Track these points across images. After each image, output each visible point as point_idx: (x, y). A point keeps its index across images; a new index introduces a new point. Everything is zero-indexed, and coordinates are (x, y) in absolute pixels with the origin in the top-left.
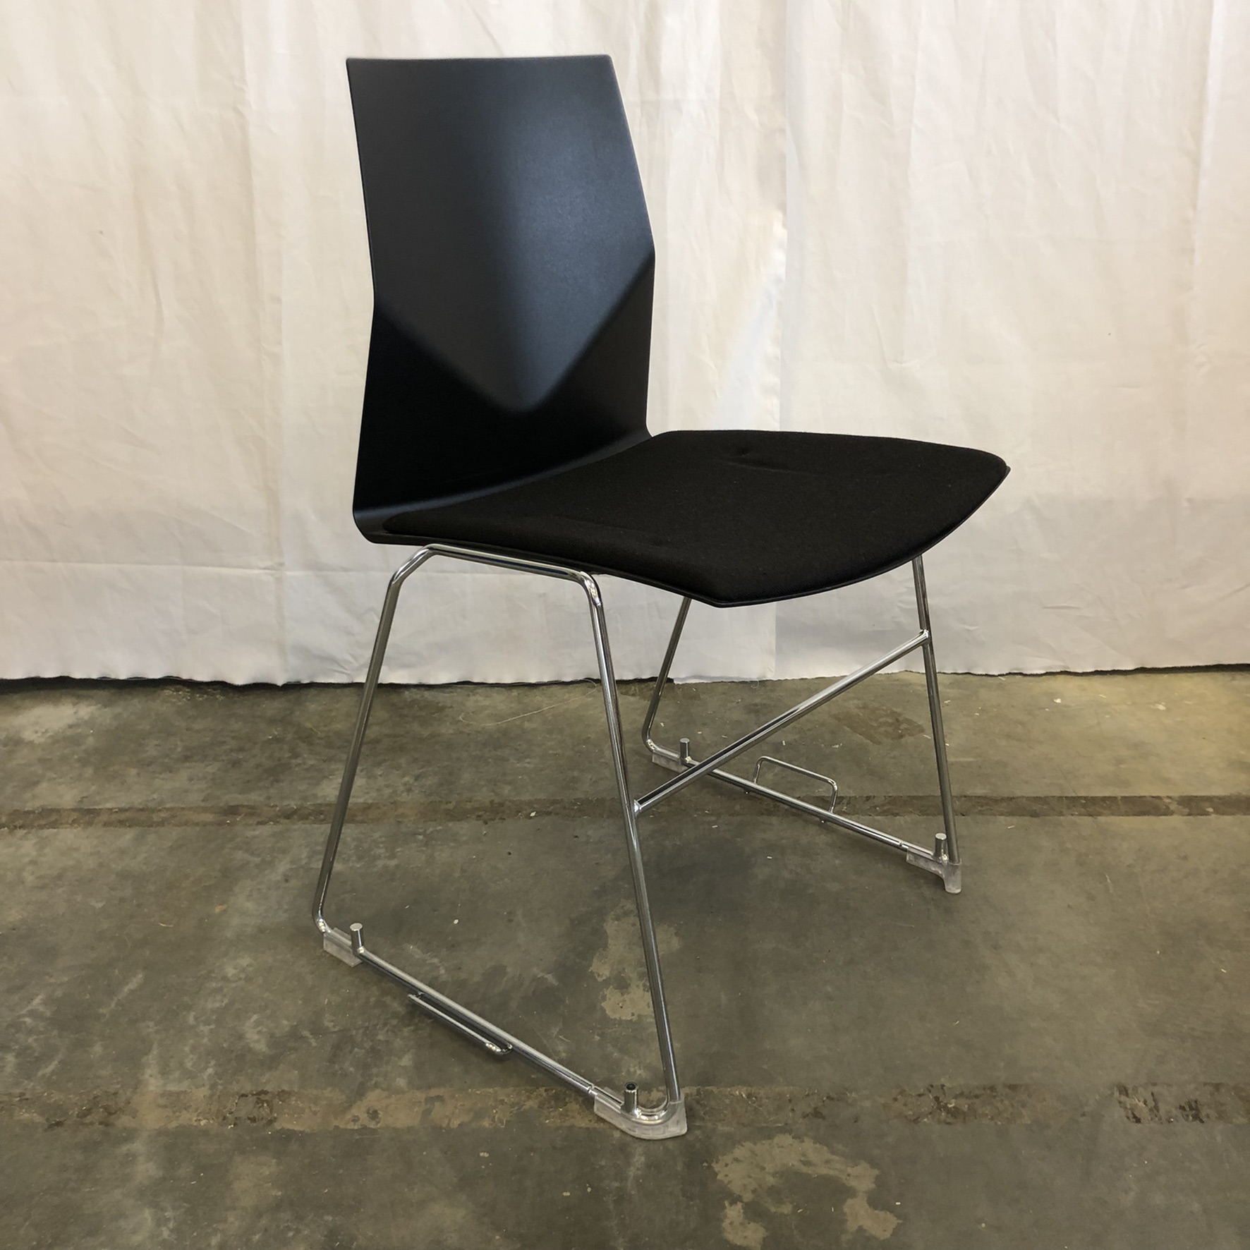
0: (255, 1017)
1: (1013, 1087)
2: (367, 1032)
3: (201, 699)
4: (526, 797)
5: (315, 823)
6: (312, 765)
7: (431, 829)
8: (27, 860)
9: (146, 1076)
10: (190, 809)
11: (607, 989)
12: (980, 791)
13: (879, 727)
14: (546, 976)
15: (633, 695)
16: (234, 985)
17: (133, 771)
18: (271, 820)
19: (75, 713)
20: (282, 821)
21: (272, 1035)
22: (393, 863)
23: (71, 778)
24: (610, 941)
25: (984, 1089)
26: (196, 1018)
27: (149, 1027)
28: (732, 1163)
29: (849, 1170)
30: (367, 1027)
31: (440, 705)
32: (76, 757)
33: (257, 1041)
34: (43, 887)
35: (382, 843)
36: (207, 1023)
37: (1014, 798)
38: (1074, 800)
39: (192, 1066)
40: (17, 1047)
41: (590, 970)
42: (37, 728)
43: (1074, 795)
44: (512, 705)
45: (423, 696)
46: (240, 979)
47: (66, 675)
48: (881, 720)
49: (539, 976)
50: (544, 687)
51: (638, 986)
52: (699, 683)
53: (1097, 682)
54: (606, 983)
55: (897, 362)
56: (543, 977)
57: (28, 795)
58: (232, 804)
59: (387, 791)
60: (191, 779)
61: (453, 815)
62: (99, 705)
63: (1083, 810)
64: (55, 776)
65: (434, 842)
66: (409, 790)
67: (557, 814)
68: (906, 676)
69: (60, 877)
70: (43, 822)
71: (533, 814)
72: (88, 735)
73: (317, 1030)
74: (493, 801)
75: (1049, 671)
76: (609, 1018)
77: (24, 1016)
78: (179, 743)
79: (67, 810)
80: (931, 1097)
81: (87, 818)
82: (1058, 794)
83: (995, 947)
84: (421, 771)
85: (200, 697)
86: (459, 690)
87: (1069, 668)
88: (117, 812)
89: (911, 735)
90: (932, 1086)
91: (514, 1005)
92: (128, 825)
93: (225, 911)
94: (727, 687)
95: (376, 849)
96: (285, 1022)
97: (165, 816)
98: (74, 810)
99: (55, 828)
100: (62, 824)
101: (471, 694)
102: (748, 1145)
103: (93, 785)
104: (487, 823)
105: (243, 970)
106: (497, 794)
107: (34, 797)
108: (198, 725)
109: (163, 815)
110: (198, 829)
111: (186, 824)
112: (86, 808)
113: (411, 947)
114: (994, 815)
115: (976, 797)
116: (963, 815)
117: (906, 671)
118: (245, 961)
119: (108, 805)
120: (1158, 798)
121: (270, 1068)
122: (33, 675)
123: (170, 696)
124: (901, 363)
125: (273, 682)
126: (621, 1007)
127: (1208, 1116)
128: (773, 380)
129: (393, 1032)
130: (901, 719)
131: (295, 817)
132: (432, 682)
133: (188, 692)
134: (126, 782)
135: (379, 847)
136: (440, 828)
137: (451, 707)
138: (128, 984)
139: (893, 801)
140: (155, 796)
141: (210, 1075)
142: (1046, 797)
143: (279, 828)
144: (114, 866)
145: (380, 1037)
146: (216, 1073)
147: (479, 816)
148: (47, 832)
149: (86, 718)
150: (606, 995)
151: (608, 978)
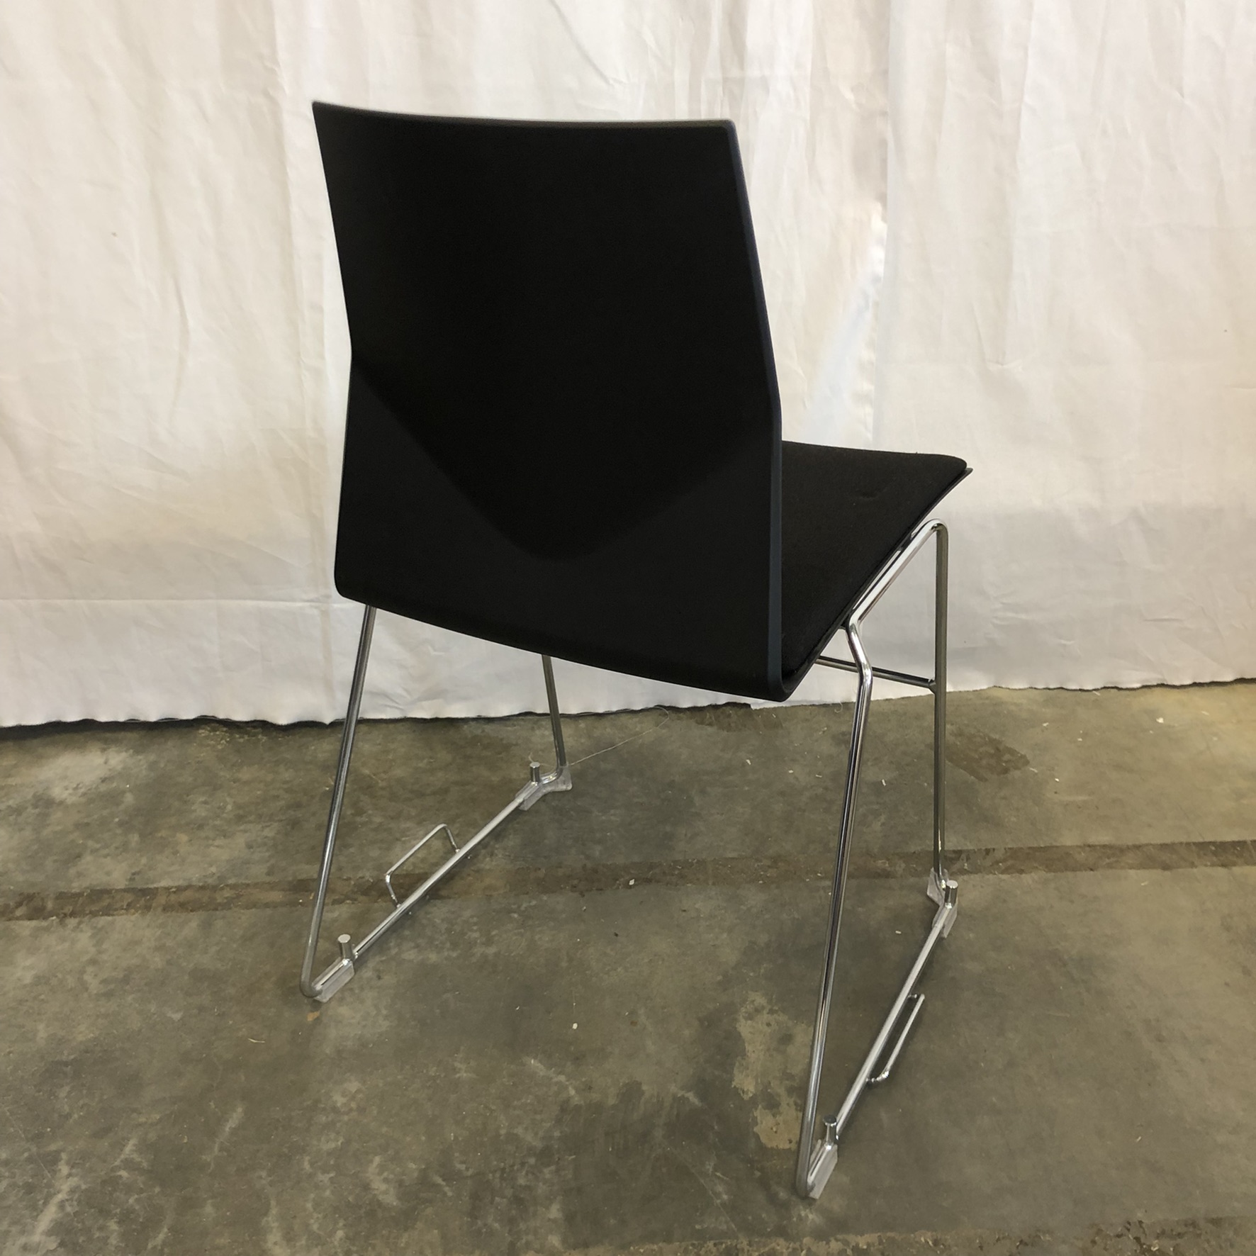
0: (377, 1160)
1: (1216, 1222)
2: (505, 1175)
3: (242, 740)
4: (620, 860)
6: (381, 824)
7: (525, 905)
8: (85, 958)
9: (270, 1245)
10: (256, 885)
11: (756, 1109)
12: (1102, 837)
13: (981, 759)
14: (687, 1095)
15: (710, 724)
16: (346, 1118)
17: (183, 838)
18: (347, 897)
19: (106, 763)
20: (361, 898)
21: (401, 1184)
22: (492, 950)
23: (117, 848)
24: (749, 1048)
25: (1186, 1225)
26: (312, 1164)
27: (261, 1177)
30: (503, 1170)
31: (504, 742)
32: (117, 820)
33: (386, 1192)
34: (109, 995)
35: (475, 924)
36: (325, 1172)
37: (1140, 846)
38: (1202, 846)
39: (318, 1229)
40: (118, 1211)
41: (733, 1086)
42: (66, 783)
43: (1201, 840)
44: (583, 741)
45: (483, 731)
46: (351, 1110)
47: (89, 718)
48: (981, 750)
49: (679, 1095)
50: (613, 716)
51: (788, 1104)
52: (778, 707)
53: (1197, 696)
54: (754, 1101)
55: (998, 362)
56: (683, 1096)
57: (72, 871)
58: (299, 878)
60: (249, 846)
61: (545, 886)
62: (131, 751)
63: (1215, 859)
64: (98, 846)
65: (530, 923)
66: (492, 854)
67: (658, 882)
68: (998, 693)
69: (126, 980)
70: (94, 908)
71: (632, 882)
72: (124, 792)
73: (452, 1175)
74: (584, 867)
75: (1145, 684)
76: (766, 1148)
77: (119, 1168)
78: (228, 799)
79: (117, 891)
80: (1132, 1238)
81: (142, 902)
82: (1184, 839)
83: (1160, 1039)
85: (240, 738)
86: (522, 723)
87: (1165, 680)
88: (174, 892)
89: (1017, 768)
90: (1129, 1223)
91: (659, 1133)
92: (190, 908)
93: (318, 1020)
94: (808, 712)
95: (470, 933)
96: (412, 1166)
97: (228, 895)
98: (125, 890)
99: (109, 915)
100: (116, 910)
101: (535, 726)
103: (141, 856)
104: (584, 896)
105: (353, 1098)
106: (588, 857)
107: (80, 875)
108: (245, 774)
109: (228, 893)
110: (269, 911)
111: (254, 905)
112: (139, 887)
113: (532, 1061)
114: (1123, 868)
115: (1100, 846)
116: (1092, 870)
117: (995, 686)
118: (353, 1086)
119: (163, 883)
121: (406, 1229)
122: (54, 719)
123: (207, 737)
124: (1002, 365)
125: (318, 720)
126: (776, 1132)
128: (867, 387)
129: (533, 1174)
130: (1001, 748)
131: (374, 893)
132: (492, 715)
133: (226, 732)
134: (177, 852)
135: (472, 930)
137: (517, 745)
138: (228, 1121)
139: (1013, 853)
140: (213, 869)
141: (341, 1239)
142: (1173, 844)
144: (185, 964)
145: (522, 1181)
146: (347, 1238)
147: (575, 887)
148: (103, 921)
149: (119, 768)
150: (756, 1117)
151: (755, 1095)
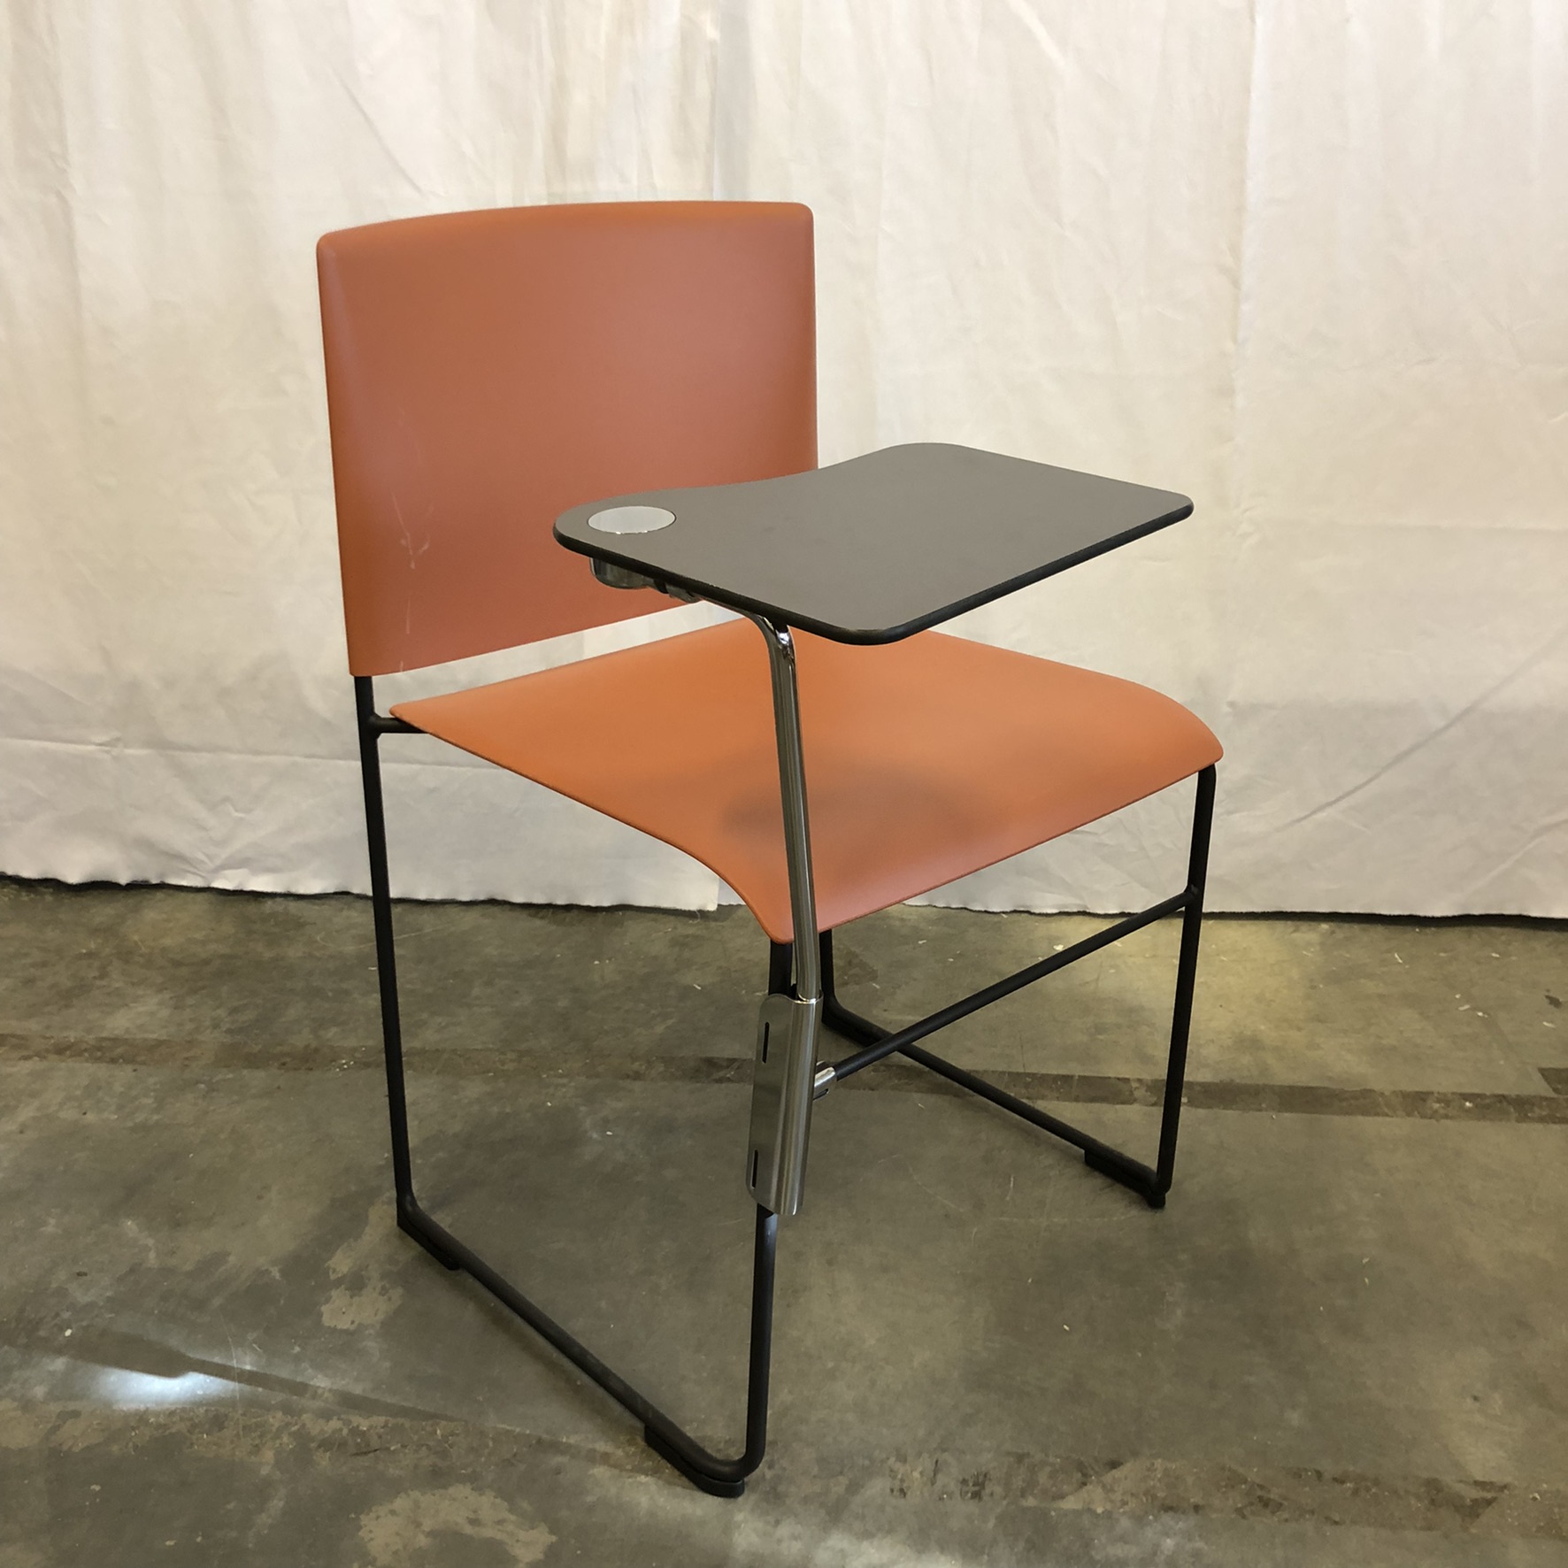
4: (351, 1042)
5: (87, 1061)
6: (117, 989)
7: (217, 1079)
11: (337, 1289)
14: (271, 1269)
15: (542, 918)
18: (38, 1054)
20: (52, 1057)
22: (156, 1117)
24: (368, 1229)
28: (386, 1515)
29: (522, 1535)
31: (302, 920)
35: (154, 1090)
38: (1019, 1078)
43: (1021, 1070)
45: (285, 908)
49: (263, 1269)
51: (374, 1289)
54: (338, 1283)
56: (267, 1270)
59: (189, 1026)
61: (253, 1061)
63: (1023, 1091)
65: (215, 1094)
66: (216, 1026)
74: (307, 1047)
75: (1062, 910)
76: (322, 1326)
82: (1001, 1068)
83: (831, 1262)
84: (241, 1003)
85: (26, 897)
86: (333, 902)
87: (1086, 906)
89: (856, 983)
91: (217, 1302)
95: (143, 1099)
102: (416, 1494)
104: (288, 1073)
106: (317, 1038)
108: (8, 931)
113: (129, 1223)
114: (909, 1090)
120: (1127, 1080)
125: (113, 881)
126: (344, 1313)
127: (992, 1494)
131: (68, 1052)
132: (302, 890)
133: (14, 888)
135: (147, 1097)
136: (230, 1076)
137: (315, 923)
142: (985, 1071)
143: (44, 1064)
147: (284, 1064)
150: (331, 1297)
151: (344, 1276)
